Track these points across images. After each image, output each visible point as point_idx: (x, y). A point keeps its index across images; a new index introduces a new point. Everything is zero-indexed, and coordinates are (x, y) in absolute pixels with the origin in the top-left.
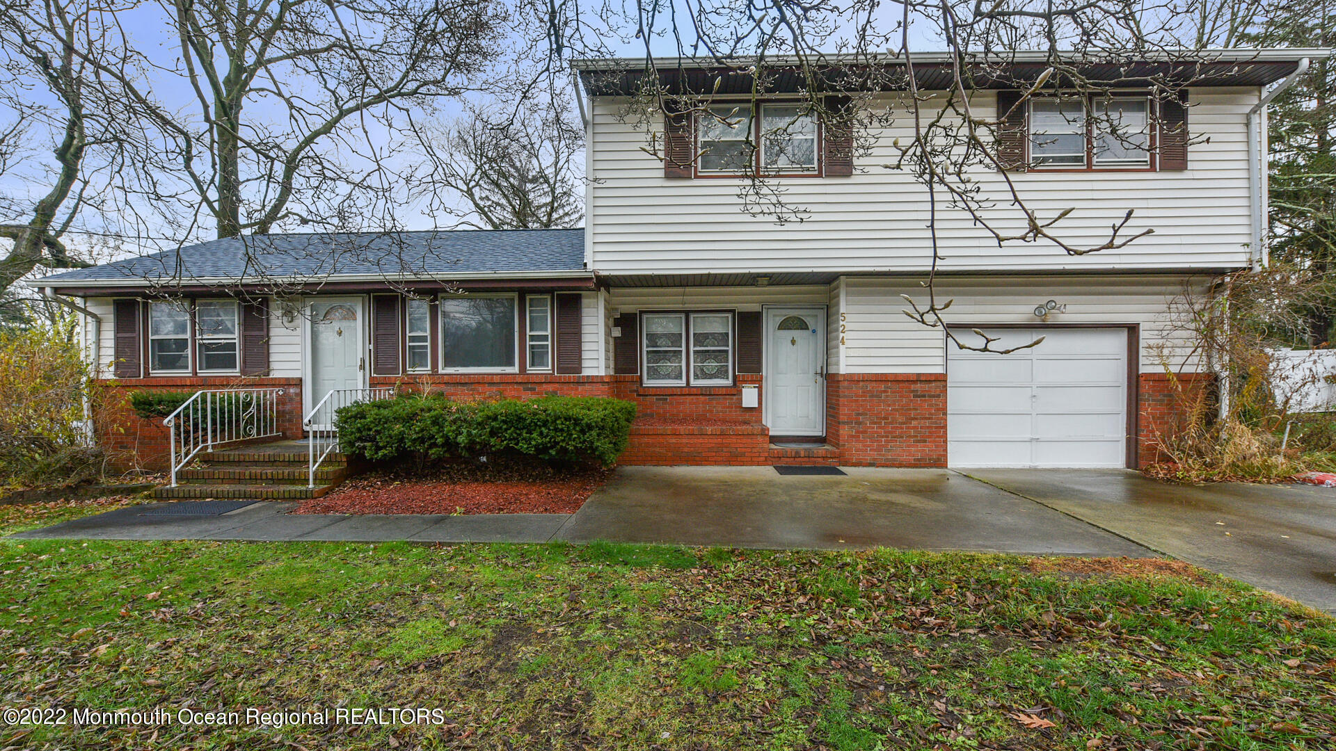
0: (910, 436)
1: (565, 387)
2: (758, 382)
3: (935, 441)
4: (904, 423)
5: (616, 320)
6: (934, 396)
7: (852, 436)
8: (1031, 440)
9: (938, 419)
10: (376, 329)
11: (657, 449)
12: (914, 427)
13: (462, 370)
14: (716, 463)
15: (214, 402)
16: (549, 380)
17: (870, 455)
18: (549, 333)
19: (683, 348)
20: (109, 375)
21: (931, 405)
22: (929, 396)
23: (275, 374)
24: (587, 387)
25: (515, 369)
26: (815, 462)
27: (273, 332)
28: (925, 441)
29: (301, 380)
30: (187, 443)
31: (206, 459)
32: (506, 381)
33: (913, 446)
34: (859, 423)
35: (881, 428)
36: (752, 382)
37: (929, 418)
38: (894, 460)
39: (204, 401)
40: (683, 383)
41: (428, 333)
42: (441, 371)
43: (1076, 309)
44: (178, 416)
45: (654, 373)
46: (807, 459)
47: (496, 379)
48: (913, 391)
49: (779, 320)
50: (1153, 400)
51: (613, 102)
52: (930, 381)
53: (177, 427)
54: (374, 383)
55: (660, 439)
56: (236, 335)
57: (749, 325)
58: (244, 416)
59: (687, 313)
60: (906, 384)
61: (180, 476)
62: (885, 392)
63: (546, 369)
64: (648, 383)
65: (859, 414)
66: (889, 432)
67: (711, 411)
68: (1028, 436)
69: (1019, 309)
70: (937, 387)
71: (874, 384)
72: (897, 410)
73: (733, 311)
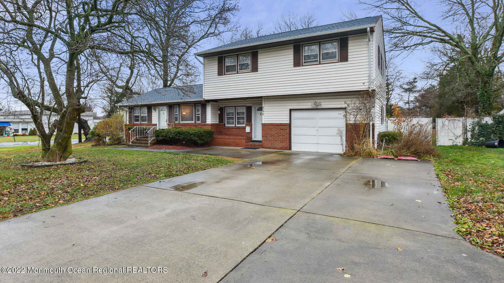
0: (279, 141)
1: (203, 126)
2: (251, 126)
3: (286, 142)
4: (278, 137)
5: (219, 109)
6: (285, 130)
7: (265, 140)
8: (316, 143)
9: (286, 136)
10: (169, 113)
11: (221, 142)
12: (280, 138)
13: (184, 122)
14: (233, 146)
15: (139, 129)
16: (199, 124)
17: (269, 145)
18: (200, 113)
19: (234, 116)
20: (128, 123)
21: (285, 132)
22: (284, 130)
23: (153, 123)
24: (207, 126)
25: (193, 122)
26: (256, 147)
27: (153, 114)
28: (283, 142)
29: (156, 124)
30: (133, 136)
31: (137, 140)
32: (191, 125)
33: (280, 143)
34: (266, 137)
35: (272, 138)
36: (249, 125)
37: (284, 136)
38: (275, 147)
39: (137, 128)
40: (234, 125)
41: (178, 114)
42: (180, 122)
43: (325, 104)
44: (132, 131)
45: (228, 123)
46: (254, 146)
47: (190, 124)
48: (280, 128)
49: (257, 108)
50: (350, 132)
51: (208, 59)
52: (284, 125)
53: (132, 133)
54: (169, 125)
55: (221, 140)
56: (147, 115)
57: (249, 110)
58: (145, 132)
59: (235, 107)
60: (278, 126)
61: (132, 142)
62: (273, 128)
63: (200, 122)
64: (226, 125)
65: (266, 134)
66: (274, 139)
67: (240, 133)
68: (315, 142)
69: (308, 104)
70: (286, 127)
71: (270, 126)
72: (276, 133)
73: (245, 106)
